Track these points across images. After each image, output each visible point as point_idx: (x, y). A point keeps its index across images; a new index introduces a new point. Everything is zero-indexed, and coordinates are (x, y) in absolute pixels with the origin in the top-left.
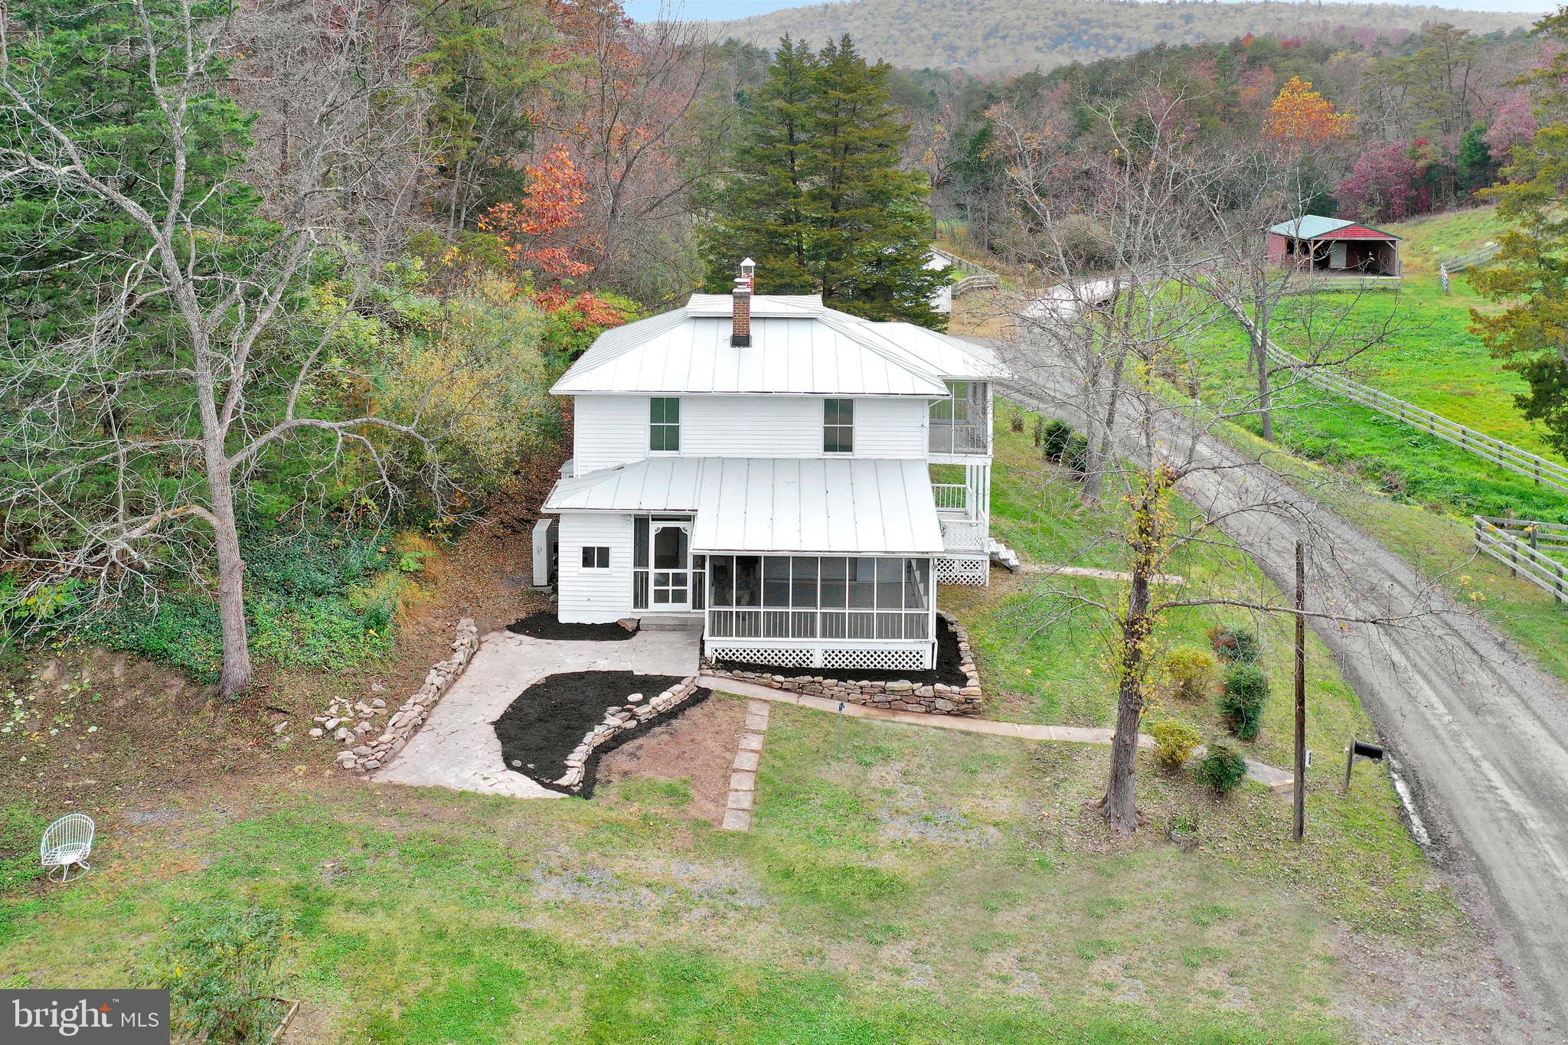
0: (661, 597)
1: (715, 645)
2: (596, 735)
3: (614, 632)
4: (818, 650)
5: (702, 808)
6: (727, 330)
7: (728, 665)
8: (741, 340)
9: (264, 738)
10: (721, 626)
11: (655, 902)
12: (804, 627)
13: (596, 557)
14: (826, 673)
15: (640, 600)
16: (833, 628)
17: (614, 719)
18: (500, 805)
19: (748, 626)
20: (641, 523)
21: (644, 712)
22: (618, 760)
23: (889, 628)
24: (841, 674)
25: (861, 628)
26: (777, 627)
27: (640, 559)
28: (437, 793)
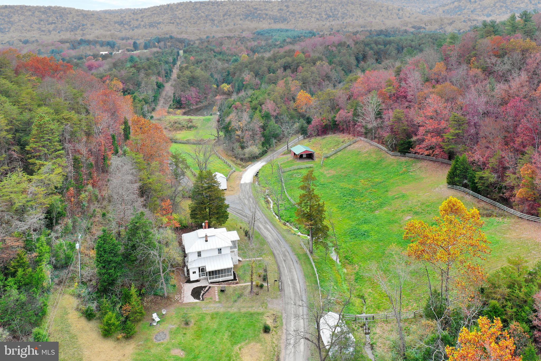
0: (202, 276)
1: (210, 281)
2: (202, 294)
3: (197, 281)
4: (221, 279)
5: (214, 299)
6: (204, 239)
7: (211, 283)
8: (206, 241)
9: (171, 301)
10: (210, 279)
11: (213, 308)
12: (219, 277)
13: (194, 273)
14: (222, 282)
15: (200, 276)
16: (222, 276)
17: (203, 292)
18: (196, 303)
19: (213, 278)
20: (199, 268)
21: (205, 290)
22: (204, 296)
23: (228, 276)
24: (224, 282)
25: (225, 276)
26: (216, 278)
27: (200, 272)
28: (190, 303)
